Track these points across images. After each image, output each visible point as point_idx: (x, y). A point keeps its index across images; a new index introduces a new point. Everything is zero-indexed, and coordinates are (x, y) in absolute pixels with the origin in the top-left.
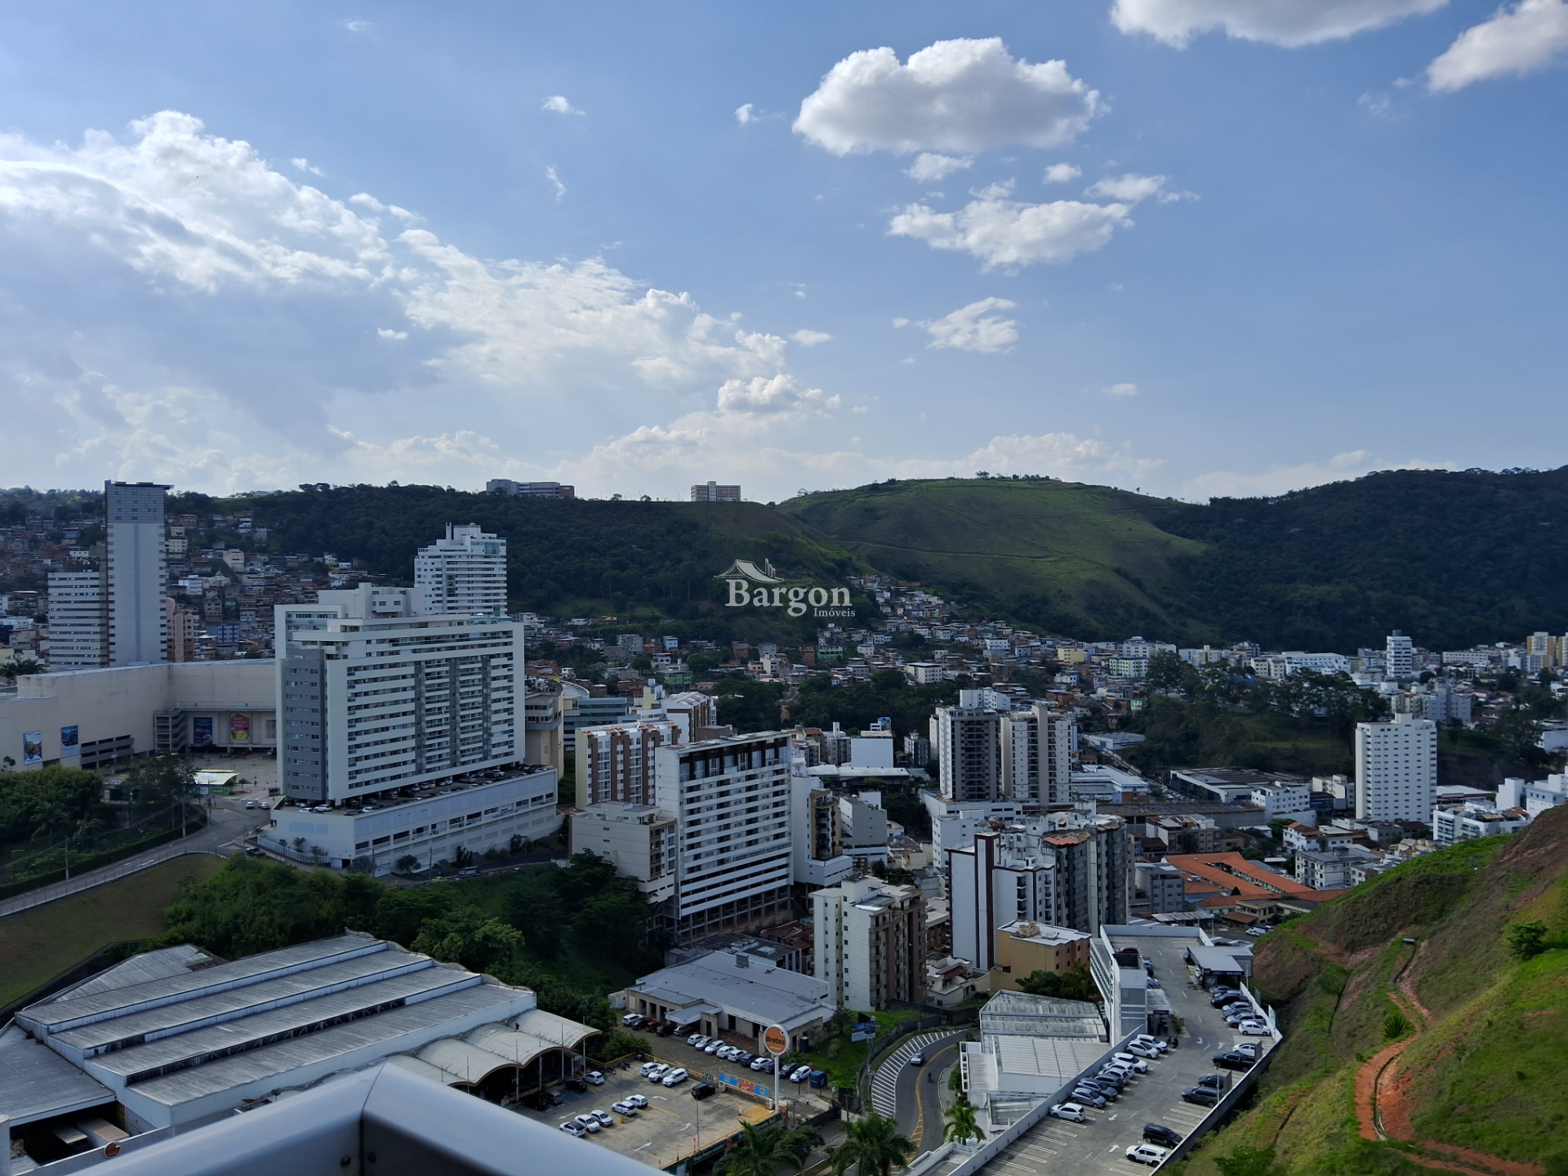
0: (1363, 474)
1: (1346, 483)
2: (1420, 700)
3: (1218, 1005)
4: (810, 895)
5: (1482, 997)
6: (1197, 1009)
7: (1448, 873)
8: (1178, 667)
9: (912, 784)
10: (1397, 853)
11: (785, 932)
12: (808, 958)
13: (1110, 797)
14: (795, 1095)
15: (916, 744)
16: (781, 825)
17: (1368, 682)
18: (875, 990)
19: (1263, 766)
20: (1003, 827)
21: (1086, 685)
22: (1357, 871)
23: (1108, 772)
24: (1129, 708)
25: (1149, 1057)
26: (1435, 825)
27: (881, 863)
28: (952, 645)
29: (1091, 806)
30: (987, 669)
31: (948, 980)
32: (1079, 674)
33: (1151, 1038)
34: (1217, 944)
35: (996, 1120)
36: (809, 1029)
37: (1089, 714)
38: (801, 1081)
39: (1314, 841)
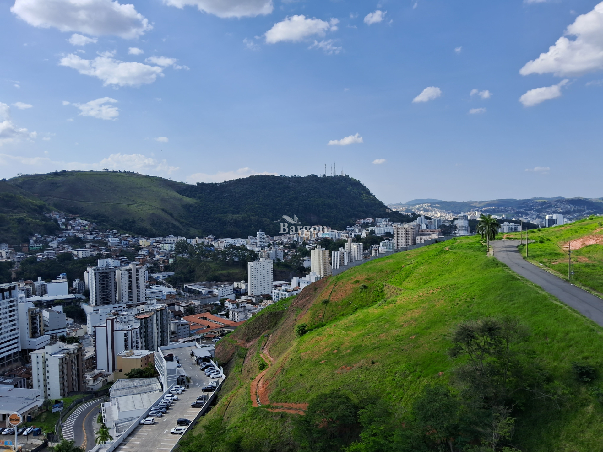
0: (249, 176)
1: (243, 179)
2: (268, 253)
3: (203, 369)
4: (30, 354)
5: (289, 351)
6: (196, 372)
7: (277, 311)
8: (187, 246)
9: (77, 301)
10: (261, 306)
11: (17, 372)
12: (30, 381)
13: (161, 297)
14: (25, 441)
15: (78, 284)
16: (14, 325)
17: (251, 248)
18: (62, 389)
19: (217, 280)
20: (118, 314)
21: (151, 254)
22: (249, 314)
23: (161, 288)
24: (168, 263)
25: (178, 394)
26: (273, 295)
27: (63, 336)
28: (94, 241)
29: (154, 301)
30: (110, 250)
31: (95, 379)
32: (149, 250)
33: (179, 386)
34: (202, 347)
35: (118, 431)
36: (31, 412)
37: (153, 266)
38: (28, 434)
39: (235, 305)
